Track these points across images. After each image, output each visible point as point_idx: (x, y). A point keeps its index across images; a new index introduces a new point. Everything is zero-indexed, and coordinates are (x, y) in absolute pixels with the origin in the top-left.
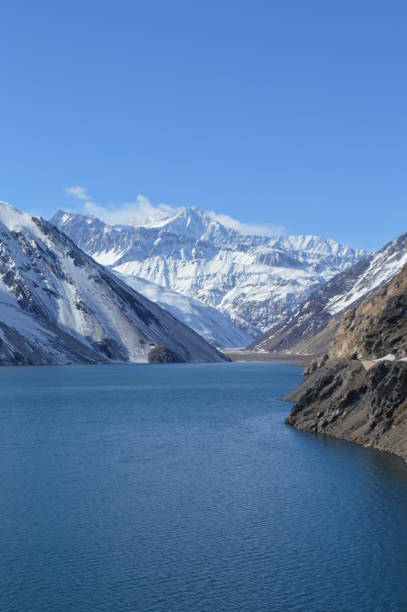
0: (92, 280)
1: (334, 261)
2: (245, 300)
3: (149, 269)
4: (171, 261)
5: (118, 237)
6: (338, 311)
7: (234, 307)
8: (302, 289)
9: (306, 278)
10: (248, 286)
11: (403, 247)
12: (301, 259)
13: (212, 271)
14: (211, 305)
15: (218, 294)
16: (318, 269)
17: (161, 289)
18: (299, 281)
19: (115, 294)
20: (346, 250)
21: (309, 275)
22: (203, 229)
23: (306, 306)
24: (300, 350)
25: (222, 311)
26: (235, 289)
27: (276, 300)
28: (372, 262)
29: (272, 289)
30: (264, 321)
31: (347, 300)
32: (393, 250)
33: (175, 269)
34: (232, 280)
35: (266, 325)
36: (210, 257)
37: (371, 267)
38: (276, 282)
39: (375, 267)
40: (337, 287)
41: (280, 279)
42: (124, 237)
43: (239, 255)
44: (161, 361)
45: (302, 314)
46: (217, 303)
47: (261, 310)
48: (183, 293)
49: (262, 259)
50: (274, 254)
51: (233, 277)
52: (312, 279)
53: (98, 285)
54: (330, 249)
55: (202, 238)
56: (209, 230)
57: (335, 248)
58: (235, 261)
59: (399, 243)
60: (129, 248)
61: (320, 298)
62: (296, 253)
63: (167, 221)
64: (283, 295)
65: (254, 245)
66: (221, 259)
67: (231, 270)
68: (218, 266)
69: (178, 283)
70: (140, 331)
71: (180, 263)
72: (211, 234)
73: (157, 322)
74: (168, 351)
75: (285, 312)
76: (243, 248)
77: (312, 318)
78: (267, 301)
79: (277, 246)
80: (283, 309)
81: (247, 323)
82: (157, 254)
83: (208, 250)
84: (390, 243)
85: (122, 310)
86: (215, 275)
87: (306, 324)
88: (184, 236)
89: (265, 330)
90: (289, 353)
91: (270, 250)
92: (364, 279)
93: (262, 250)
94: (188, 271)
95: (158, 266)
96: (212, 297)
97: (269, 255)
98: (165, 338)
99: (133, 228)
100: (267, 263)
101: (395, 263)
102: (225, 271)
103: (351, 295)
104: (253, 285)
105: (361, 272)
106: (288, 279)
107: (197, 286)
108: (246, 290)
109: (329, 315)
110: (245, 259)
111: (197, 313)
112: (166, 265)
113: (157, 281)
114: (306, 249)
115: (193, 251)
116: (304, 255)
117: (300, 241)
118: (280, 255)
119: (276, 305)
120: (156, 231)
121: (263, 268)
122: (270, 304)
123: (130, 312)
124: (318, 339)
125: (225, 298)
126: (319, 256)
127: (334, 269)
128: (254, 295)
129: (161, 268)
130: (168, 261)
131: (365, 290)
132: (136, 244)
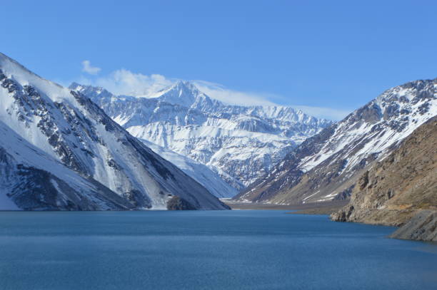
0: (120, 142)
1: (301, 128)
2: (230, 159)
3: (151, 132)
4: (168, 126)
5: (124, 105)
6: (309, 169)
7: (221, 165)
8: (276, 150)
9: (280, 142)
10: (232, 147)
11: (361, 118)
12: (275, 126)
13: (202, 134)
14: (202, 163)
15: (207, 153)
16: (288, 134)
17: (162, 149)
18: (275, 144)
19: (139, 154)
20: (310, 119)
21: (282, 140)
22: (192, 100)
23: (282, 165)
24: (278, 200)
25: (211, 168)
26: (222, 149)
27: (255, 159)
28: (336, 130)
29: (252, 150)
30: (245, 176)
31: (316, 160)
32: (354, 120)
33: (172, 133)
34: (219, 142)
35: (247, 179)
36: (200, 124)
37: (335, 133)
38: (255, 144)
39: (338, 134)
40: (308, 149)
41: (258, 142)
42: (128, 105)
43: (223, 121)
44: (178, 209)
45: (278, 171)
46: (207, 161)
47: (243, 167)
48: (179, 153)
49: (243, 125)
50: (253, 121)
51: (220, 140)
52: (285, 142)
53: (125, 146)
54: (297, 118)
55: (192, 107)
56: (197, 101)
57: (301, 117)
58: (220, 127)
59: (358, 114)
60: (133, 114)
61: (293, 159)
62: (271, 120)
63: (163, 93)
64: (261, 156)
65: (236, 114)
66: (209, 125)
67: (218, 134)
68: (208, 130)
69: (175, 144)
70: (160, 184)
71: (176, 128)
72: (199, 104)
73: (172, 176)
74: (183, 201)
75: (263, 170)
76: (226, 116)
77: (287, 174)
78: (248, 160)
79: (253, 114)
80: (261, 167)
81: (232, 178)
82: (156, 121)
83: (197, 118)
84: (351, 114)
85: (145, 167)
86: (205, 138)
87: (282, 180)
88: (178, 106)
89: (246, 184)
90: (269, 203)
91: (250, 118)
92: (330, 143)
93: (242, 118)
94: (183, 134)
95: (158, 130)
96: (202, 156)
97: (249, 122)
98: (180, 190)
99: (134, 98)
100: (247, 129)
101: (355, 131)
102: (214, 134)
103: (320, 156)
104: (236, 147)
105: (327, 137)
106: (265, 142)
107: (190, 147)
108: (231, 151)
109: (301, 172)
110: (229, 126)
111: (191, 169)
112: (164, 130)
113: (157, 142)
114: (277, 117)
115: (186, 118)
116: (277, 123)
117: (272, 111)
118: (258, 122)
119: (255, 164)
120: (154, 101)
121: (244, 133)
122: (251, 162)
123: (152, 169)
124: (293, 192)
125: (213, 157)
126: (289, 123)
127: (301, 135)
128: (237, 155)
129: (161, 132)
130: (166, 126)
131: (331, 153)
132: (139, 111)
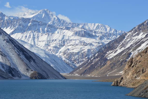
0: (5, 41)
1: (108, 35)
2: (69, 51)
3: (26, 37)
4: (36, 33)
5: (12, 21)
6: (111, 57)
7: (64, 55)
8: (94, 47)
9: (96, 43)
10: (70, 45)
11: (140, 30)
12: (94, 34)
13: (54, 38)
14: (54, 54)
15: (57, 48)
16: (101, 38)
17: (32, 46)
18: (93, 44)
19: (15, 48)
20: (113, 30)
21: (97, 41)
22: (50, 19)
23: (96, 55)
24: (94, 74)
25: (59, 56)
26: (64, 46)
27: (82, 52)
28: (126, 36)
29: (81, 47)
30: (77, 61)
31: (115, 52)
32: (136, 31)
33: (38, 37)
34: (63, 42)
35: (78, 63)
36: (53, 33)
37: (126, 38)
38: (83, 44)
39: (127, 39)
40: (111, 47)
41: (84, 43)
42: (14, 22)
43: (66, 31)
44: (36, 78)
45: (94, 59)
46: (57, 53)
47: (76, 56)
48: (41, 48)
49: (77, 33)
50: (82, 31)
51: (64, 41)
52: (99, 43)
53: (8, 44)
54: (106, 30)
56: (52, 20)
57: (108, 29)
58: (64, 34)
59: (138, 28)
60: (17, 27)
61: (103, 52)
62: (92, 31)
63: (34, 15)
64: (86, 50)
65: (73, 27)
66: (58, 33)
67: (63, 38)
68: (57, 36)
69: (39, 43)
70: (27, 65)
71: (40, 34)
72: (53, 22)
73: (34, 61)
74: (39, 74)
75: (86, 58)
76: (68, 28)
77: (99, 60)
78: (78, 53)
79: (83, 28)
80: (86, 56)
81: (70, 62)
82: (30, 30)
83: (52, 29)
84: (135, 28)
85: (19, 55)
86: (56, 40)
87: (96, 63)
88: (42, 22)
89: (78, 65)
90: (89, 76)
91: (80, 29)
92: (123, 43)
93: (76, 29)
94: (44, 38)
95: (30, 35)
96: (54, 50)
97: (80, 32)
98: (37, 68)
99: (18, 18)
100: (79, 35)
101: (137, 37)
102: (60, 38)
103: (117, 50)
104: (73, 45)
105: (121, 40)
106: (88, 43)
107: (48, 45)
108: (70, 47)
109: (107, 59)
110: (69, 34)
111: (47, 57)
112: (34, 35)
113: (29, 42)
114: (96, 29)
115: (46, 29)
116: (95, 32)
117: (93, 26)
118: (85, 32)
119: (83, 54)
120: (29, 19)
121: (77, 37)
122: (80, 54)
123: (22, 56)
124: (102, 70)
125: (60, 50)
126: (101, 33)
127: (108, 39)
128: (73, 49)
129: (32, 36)
130: (35, 33)
131: (123, 49)
132: (20, 25)
